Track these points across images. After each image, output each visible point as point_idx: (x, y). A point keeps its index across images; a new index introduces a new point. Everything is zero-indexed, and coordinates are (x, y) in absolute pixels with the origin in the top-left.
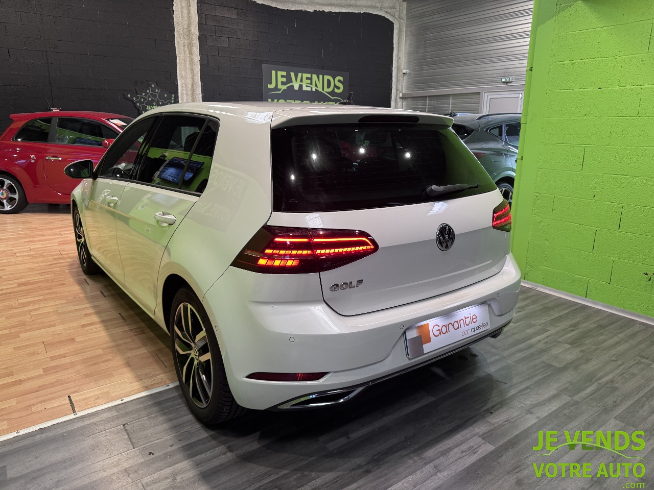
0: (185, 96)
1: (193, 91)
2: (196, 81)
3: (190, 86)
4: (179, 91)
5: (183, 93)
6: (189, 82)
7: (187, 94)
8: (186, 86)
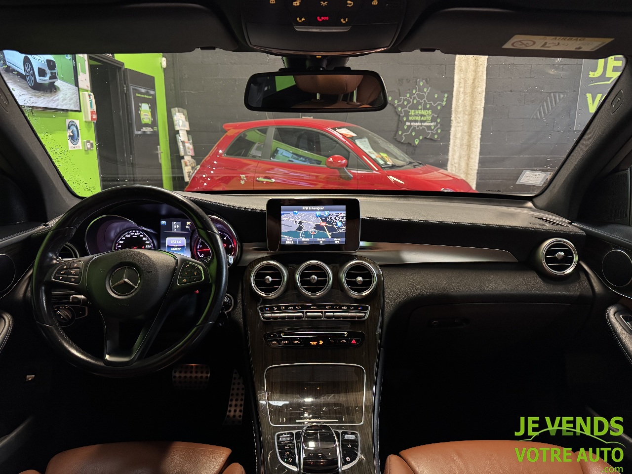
0: (462, 96)
1: (474, 87)
2: (480, 74)
3: (470, 82)
4: (455, 89)
5: (459, 92)
6: (470, 76)
7: (465, 93)
8: (465, 81)
